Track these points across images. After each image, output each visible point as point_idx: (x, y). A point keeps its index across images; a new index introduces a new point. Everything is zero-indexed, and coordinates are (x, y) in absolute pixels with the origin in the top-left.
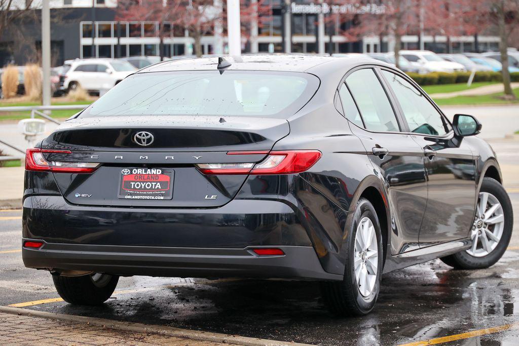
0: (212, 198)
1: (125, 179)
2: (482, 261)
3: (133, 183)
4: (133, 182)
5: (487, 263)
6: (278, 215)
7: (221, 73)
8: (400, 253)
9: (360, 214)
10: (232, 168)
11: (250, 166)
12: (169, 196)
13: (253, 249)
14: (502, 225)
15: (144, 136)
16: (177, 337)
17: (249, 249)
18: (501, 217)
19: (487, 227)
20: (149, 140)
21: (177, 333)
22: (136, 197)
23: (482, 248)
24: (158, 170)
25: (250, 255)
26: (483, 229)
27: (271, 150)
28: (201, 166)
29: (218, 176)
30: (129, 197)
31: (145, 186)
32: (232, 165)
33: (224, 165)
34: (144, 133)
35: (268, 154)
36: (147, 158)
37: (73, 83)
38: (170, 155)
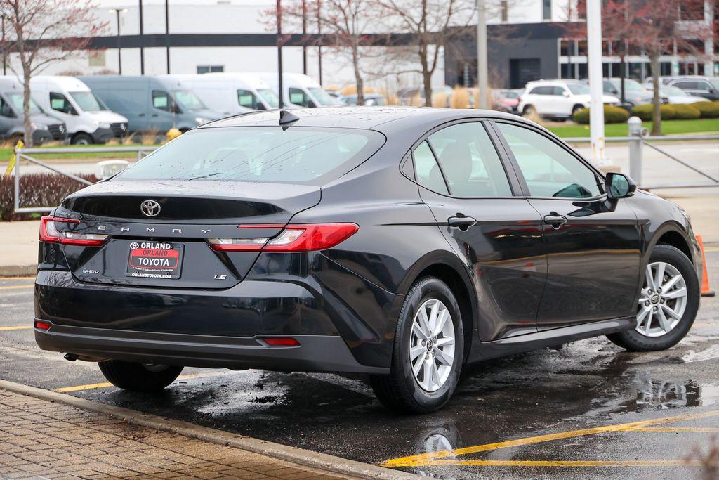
0: (221, 278)
1: (132, 254)
2: (658, 342)
3: (141, 259)
4: (141, 257)
5: (664, 345)
6: (296, 298)
7: (284, 129)
8: (495, 339)
9: (421, 296)
10: (244, 244)
11: (263, 241)
12: (175, 274)
13: (263, 339)
14: (685, 300)
15: (150, 205)
16: (186, 436)
17: (258, 338)
18: (682, 291)
19: (665, 302)
20: (156, 210)
21: (188, 431)
22: (143, 275)
23: (660, 326)
24: (167, 245)
25: (260, 345)
26: (659, 305)
27: (288, 224)
28: (212, 241)
29: (228, 253)
30: (136, 275)
31: (153, 262)
32: (246, 240)
33: (238, 240)
34: (150, 201)
35: (284, 229)
36: (154, 230)
37: (527, 107)
38: (177, 228)
